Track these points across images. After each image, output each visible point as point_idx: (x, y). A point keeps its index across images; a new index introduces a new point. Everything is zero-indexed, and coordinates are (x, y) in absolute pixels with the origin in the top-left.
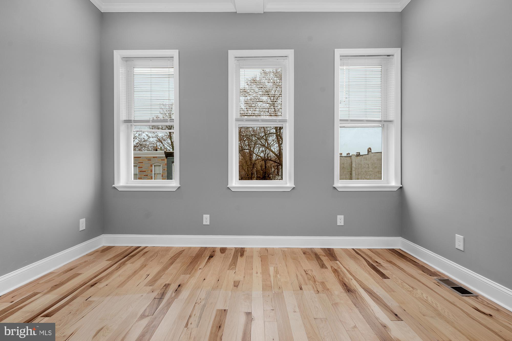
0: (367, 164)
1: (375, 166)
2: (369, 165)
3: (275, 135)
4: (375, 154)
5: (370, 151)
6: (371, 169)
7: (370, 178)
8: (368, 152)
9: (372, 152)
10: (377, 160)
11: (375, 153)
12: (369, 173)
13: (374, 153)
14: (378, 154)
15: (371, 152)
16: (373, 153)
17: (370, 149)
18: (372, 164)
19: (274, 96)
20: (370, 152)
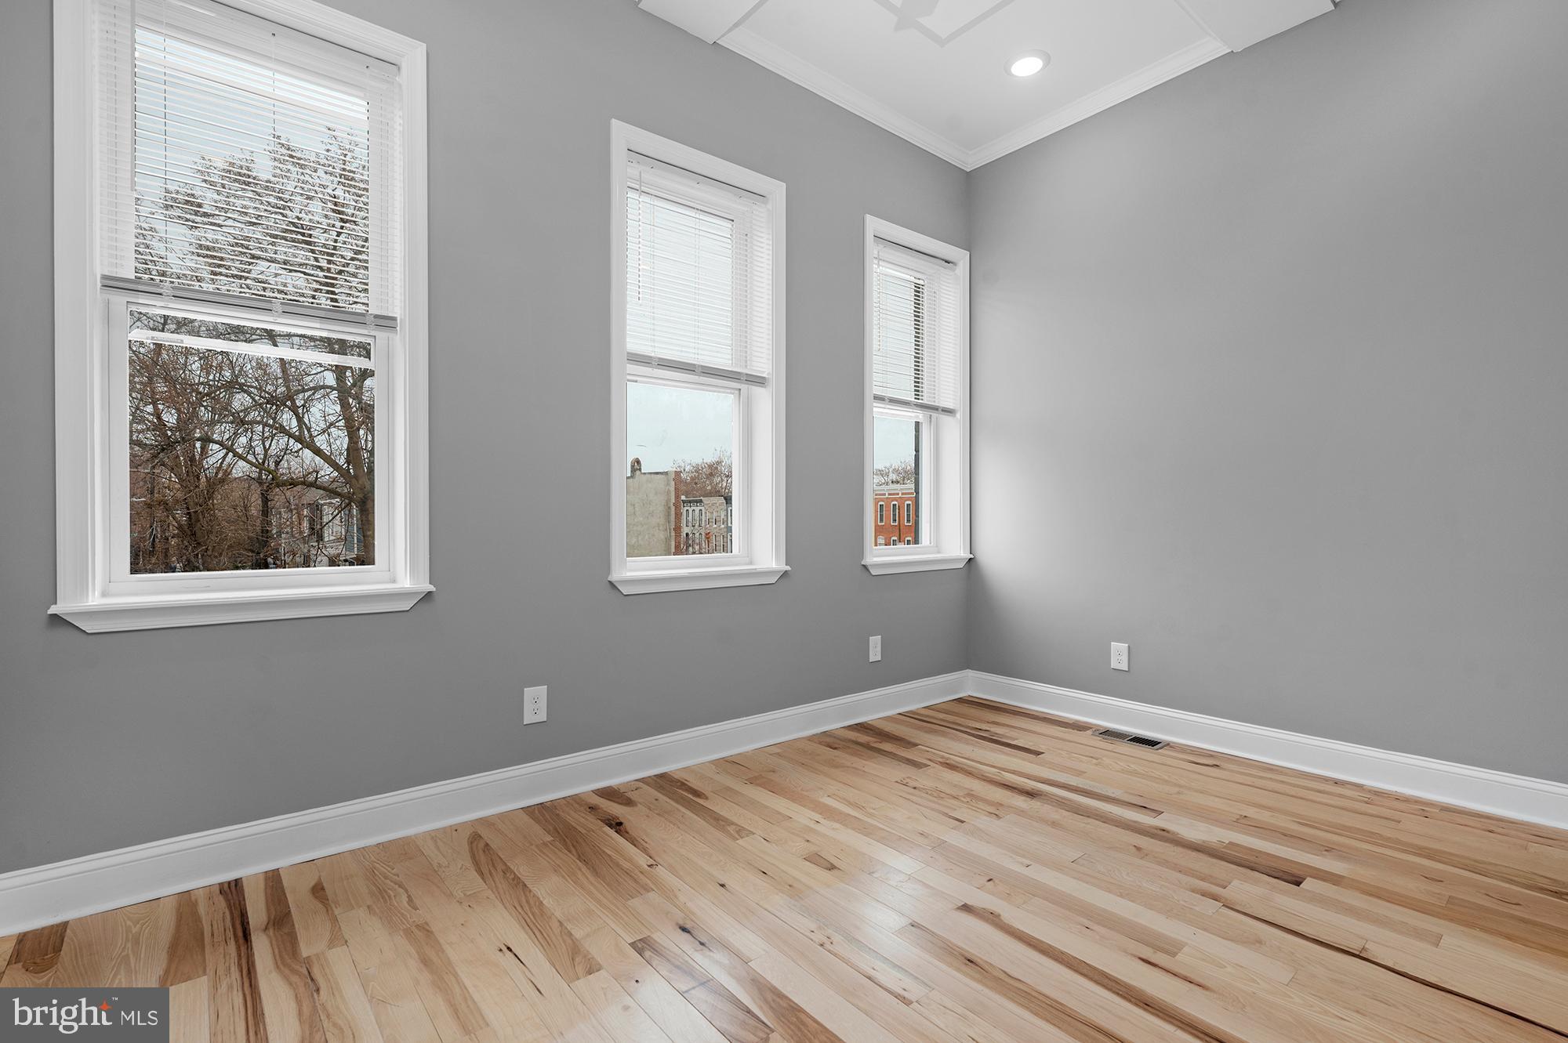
0: (631, 504)
1: (651, 509)
2: (636, 506)
3: (335, 394)
4: (649, 476)
5: (637, 469)
6: (641, 519)
7: (638, 541)
8: (633, 470)
9: (643, 471)
10: (656, 494)
11: (651, 473)
12: (635, 528)
13: (647, 475)
14: (659, 476)
15: (640, 469)
16: (645, 473)
17: (638, 462)
18: (644, 505)
19: (332, 255)
20: (638, 472)
